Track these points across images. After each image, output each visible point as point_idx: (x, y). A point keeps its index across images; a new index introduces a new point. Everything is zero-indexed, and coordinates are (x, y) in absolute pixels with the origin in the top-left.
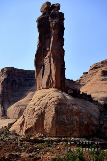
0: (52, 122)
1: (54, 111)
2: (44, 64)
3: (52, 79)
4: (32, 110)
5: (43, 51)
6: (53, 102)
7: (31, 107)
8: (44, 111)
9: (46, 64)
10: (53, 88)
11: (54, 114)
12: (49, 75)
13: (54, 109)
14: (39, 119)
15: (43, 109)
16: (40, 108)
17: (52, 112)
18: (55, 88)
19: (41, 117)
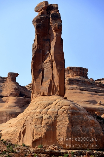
0: (67, 132)
1: (68, 121)
2: (43, 68)
3: (55, 85)
4: (38, 118)
5: (41, 54)
6: (64, 110)
7: (37, 116)
8: (55, 120)
9: (45, 68)
10: (57, 95)
11: (68, 124)
12: (51, 81)
13: (67, 118)
14: (50, 129)
15: (53, 117)
16: (50, 116)
17: (66, 121)
18: (59, 95)
19: (52, 127)
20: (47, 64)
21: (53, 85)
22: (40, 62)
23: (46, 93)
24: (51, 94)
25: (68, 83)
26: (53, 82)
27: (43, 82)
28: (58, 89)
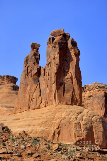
0: (103, 136)
1: (102, 127)
2: (64, 83)
3: (76, 97)
4: (77, 123)
5: (62, 71)
6: (97, 119)
7: (75, 121)
8: (92, 126)
9: (66, 83)
10: (78, 105)
11: (103, 130)
12: (73, 94)
13: (101, 125)
14: (89, 132)
15: (89, 124)
16: (87, 123)
17: (101, 128)
18: (79, 106)
19: (90, 131)
20: (68, 80)
21: (74, 97)
22: (61, 77)
23: (70, 103)
24: (74, 104)
25: (13, 88)
26: (75, 95)
27: (65, 93)
28: (79, 101)
